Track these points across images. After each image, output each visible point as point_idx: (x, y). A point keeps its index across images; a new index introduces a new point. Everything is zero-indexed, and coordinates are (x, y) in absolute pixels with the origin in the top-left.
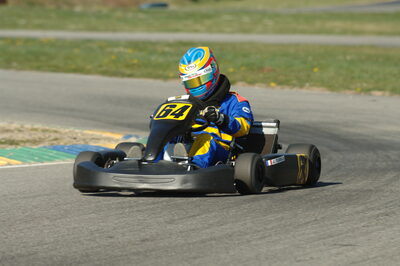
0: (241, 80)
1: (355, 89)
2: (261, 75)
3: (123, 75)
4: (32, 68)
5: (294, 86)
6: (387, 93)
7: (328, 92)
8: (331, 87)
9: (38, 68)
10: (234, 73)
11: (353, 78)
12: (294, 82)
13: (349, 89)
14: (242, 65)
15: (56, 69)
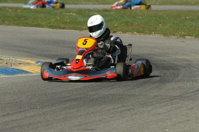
0: (120, 31)
1: (177, 35)
2: (131, 28)
3: (60, 28)
4: (14, 25)
5: (146, 33)
6: (193, 38)
7: (163, 37)
8: (165, 34)
9: (17, 24)
10: (117, 26)
11: (178, 29)
12: (147, 31)
13: (174, 35)
14: (123, 23)
15: (27, 25)
